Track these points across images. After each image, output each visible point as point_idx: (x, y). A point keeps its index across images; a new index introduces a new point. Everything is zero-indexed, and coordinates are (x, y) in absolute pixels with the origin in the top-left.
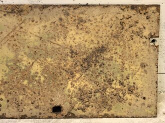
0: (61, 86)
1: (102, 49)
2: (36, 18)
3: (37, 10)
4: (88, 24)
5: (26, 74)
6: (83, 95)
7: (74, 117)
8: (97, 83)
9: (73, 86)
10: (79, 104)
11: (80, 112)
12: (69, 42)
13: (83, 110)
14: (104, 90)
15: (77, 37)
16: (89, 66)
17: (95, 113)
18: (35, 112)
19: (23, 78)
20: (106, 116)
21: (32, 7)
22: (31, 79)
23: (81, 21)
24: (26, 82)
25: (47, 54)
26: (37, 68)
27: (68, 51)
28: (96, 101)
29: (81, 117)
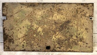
0: (50, 37)
1: (68, 22)
2: (41, 8)
3: (41, 5)
4: (62, 11)
5: (35, 32)
6: (60, 42)
7: (56, 51)
8: (66, 36)
9: (55, 37)
10: (58, 46)
11: (58, 49)
12: (54, 18)
13: (60, 48)
14: (69, 39)
15: (58, 16)
16: (63, 29)
17: (65, 50)
18: (39, 48)
19: (34, 33)
20: (70, 51)
21: (39, 4)
22: (37, 34)
23: (59, 10)
24: (35, 35)
25: (44, 24)
26: (40, 29)
27: (53, 22)
28: (65, 44)
29: (59, 51)
